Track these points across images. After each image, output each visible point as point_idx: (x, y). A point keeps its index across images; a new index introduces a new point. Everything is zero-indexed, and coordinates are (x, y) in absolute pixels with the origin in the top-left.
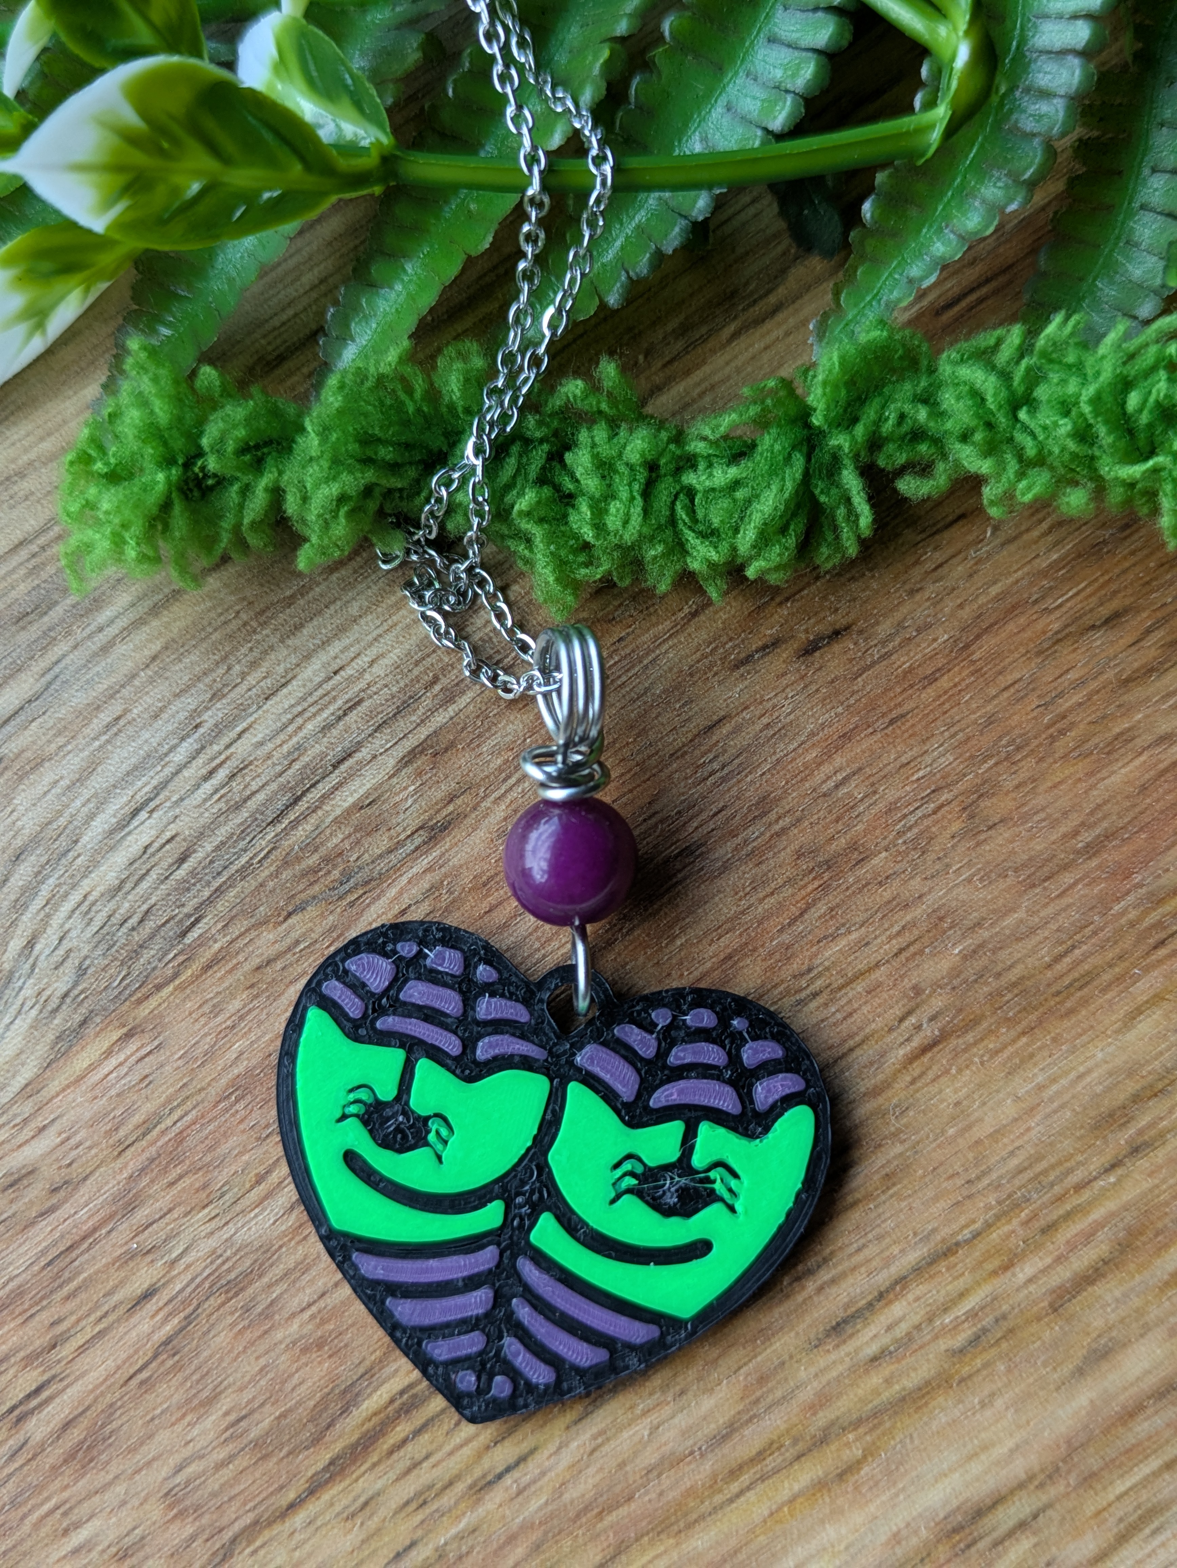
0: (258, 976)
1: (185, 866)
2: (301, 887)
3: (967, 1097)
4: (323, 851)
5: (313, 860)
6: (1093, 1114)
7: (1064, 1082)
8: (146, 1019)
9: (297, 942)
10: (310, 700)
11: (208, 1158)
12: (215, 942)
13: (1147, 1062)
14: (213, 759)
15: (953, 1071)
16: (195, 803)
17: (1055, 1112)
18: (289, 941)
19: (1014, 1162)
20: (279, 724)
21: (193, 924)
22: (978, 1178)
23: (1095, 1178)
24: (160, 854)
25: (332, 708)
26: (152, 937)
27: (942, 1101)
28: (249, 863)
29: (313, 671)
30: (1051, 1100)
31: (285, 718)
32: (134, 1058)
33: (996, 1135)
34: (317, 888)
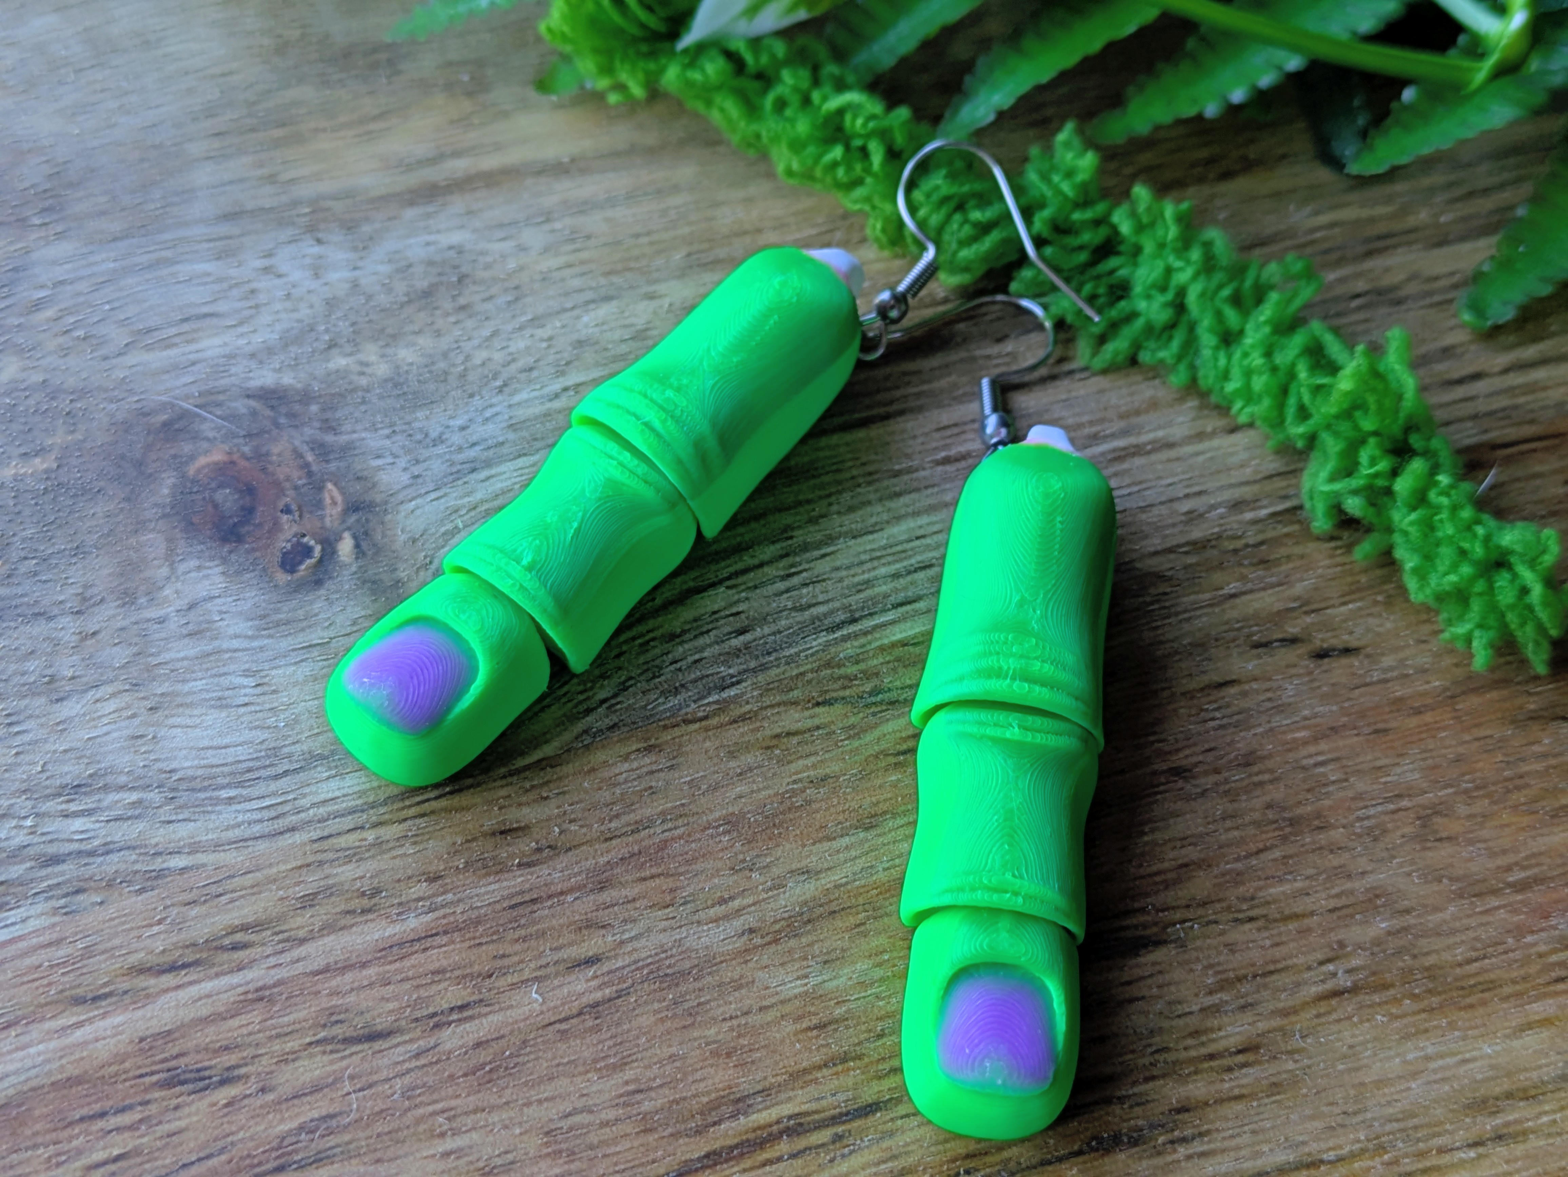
0: (775, 742)
1: (741, 638)
2: (836, 686)
3: (1363, 1043)
4: (862, 666)
5: (851, 670)
6: (1469, 1095)
7: (1450, 1061)
8: (667, 742)
9: (818, 728)
10: (889, 551)
11: (682, 870)
12: (748, 703)
13: (1526, 1070)
14: (792, 566)
15: (1355, 1019)
16: (765, 593)
17: (1435, 1082)
18: (809, 723)
19: (1391, 1111)
20: (856, 560)
21: (733, 684)
22: (1355, 1113)
23: (1458, 1149)
24: (722, 622)
25: (905, 563)
26: (695, 681)
27: (1339, 1040)
28: (798, 654)
29: (899, 530)
30: (1435, 1071)
31: (864, 557)
32: (645, 770)
33: (1380, 1083)
34: (847, 693)
